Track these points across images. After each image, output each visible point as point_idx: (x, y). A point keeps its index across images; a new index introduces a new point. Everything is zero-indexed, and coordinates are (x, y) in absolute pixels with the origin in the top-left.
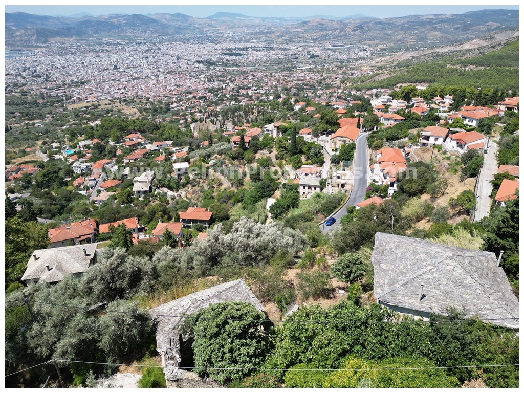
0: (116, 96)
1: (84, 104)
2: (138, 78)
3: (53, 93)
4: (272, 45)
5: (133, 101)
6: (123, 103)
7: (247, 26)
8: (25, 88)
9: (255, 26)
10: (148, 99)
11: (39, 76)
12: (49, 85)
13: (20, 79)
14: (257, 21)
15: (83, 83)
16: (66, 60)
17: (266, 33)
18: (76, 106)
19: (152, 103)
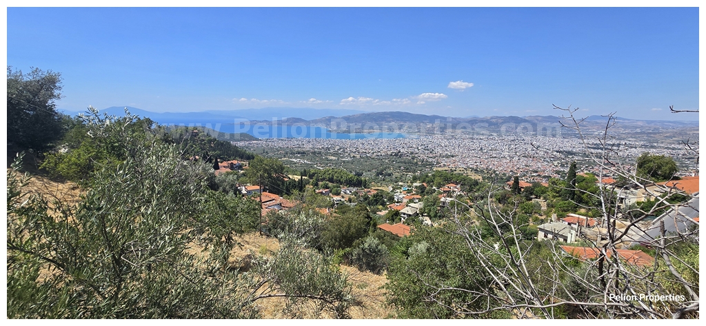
0: (471, 166)
1: (446, 168)
2: (495, 157)
3: (430, 160)
4: (656, 144)
5: (482, 171)
6: (473, 172)
7: (625, 127)
8: (416, 155)
9: (636, 128)
10: (495, 171)
11: (428, 150)
12: (431, 155)
13: (416, 150)
14: (640, 124)
15: (453, 156)
16: (449, 143)
17: (650, 133)
18: (440, 169)
19: (497, 175)
